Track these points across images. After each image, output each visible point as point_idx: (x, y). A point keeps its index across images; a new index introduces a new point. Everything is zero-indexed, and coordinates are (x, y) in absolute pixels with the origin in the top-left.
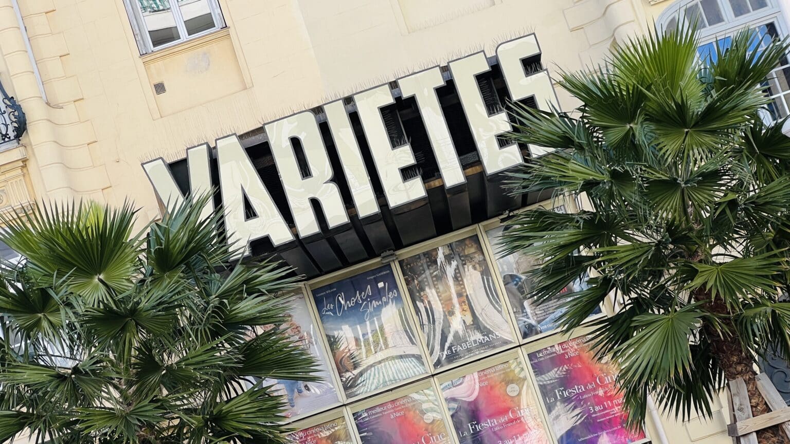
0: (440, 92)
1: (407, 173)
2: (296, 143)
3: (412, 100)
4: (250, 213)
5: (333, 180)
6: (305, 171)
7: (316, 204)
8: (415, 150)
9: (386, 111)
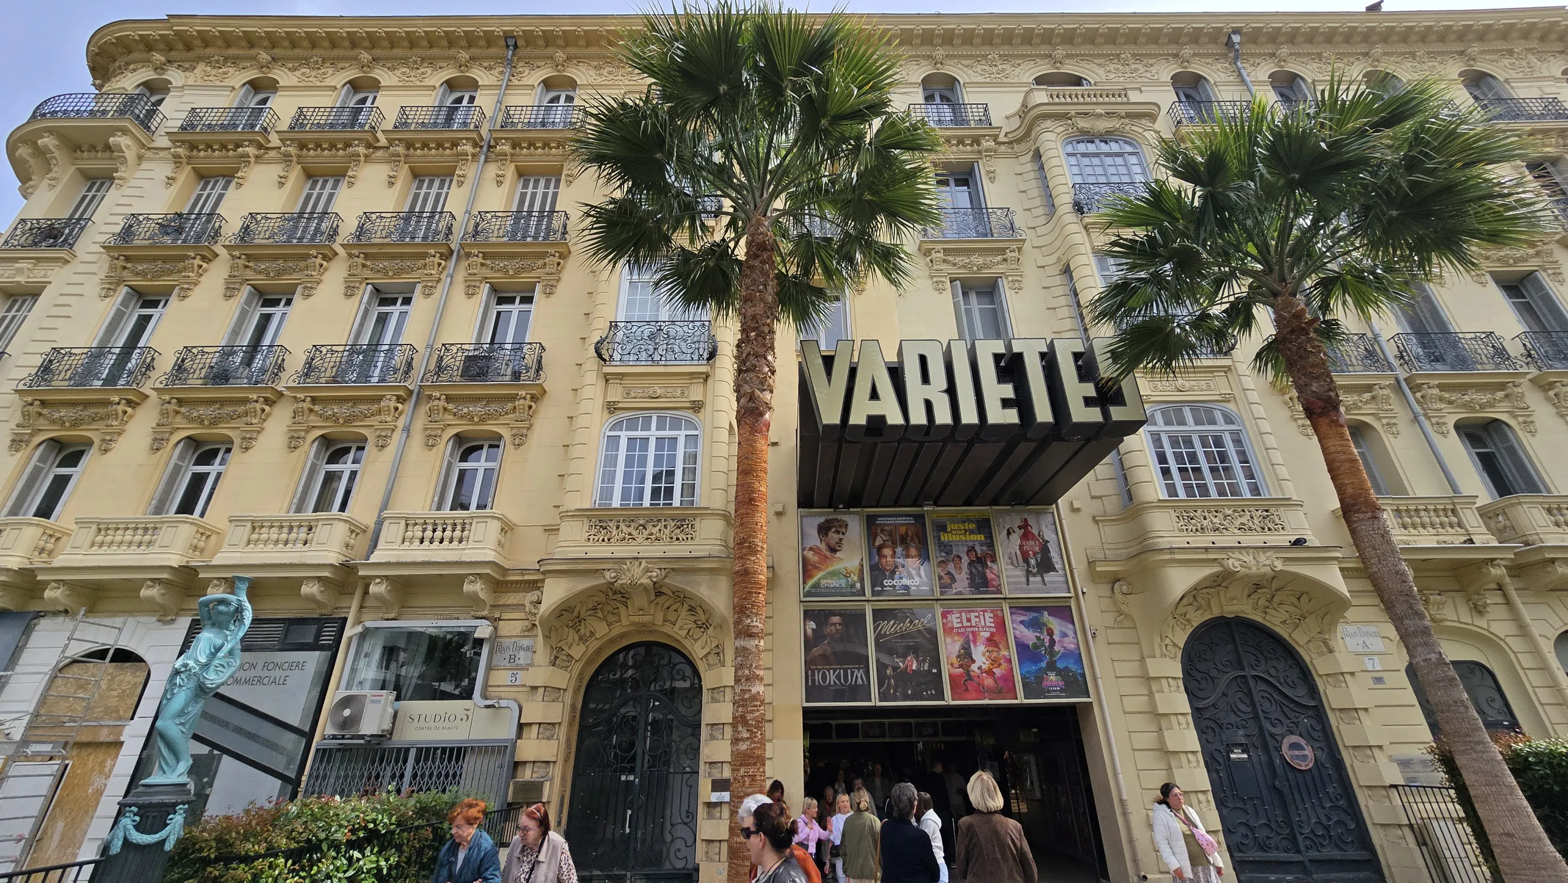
0: (1043, 355)
1: (1006, 403)
2: (923, 359)
3: (1020, 355)
4: (874, 395)
5: (946, 391)
6: (926, 379)
7: (929, 405)
8: (1016, 389)
9: (997, 357)
